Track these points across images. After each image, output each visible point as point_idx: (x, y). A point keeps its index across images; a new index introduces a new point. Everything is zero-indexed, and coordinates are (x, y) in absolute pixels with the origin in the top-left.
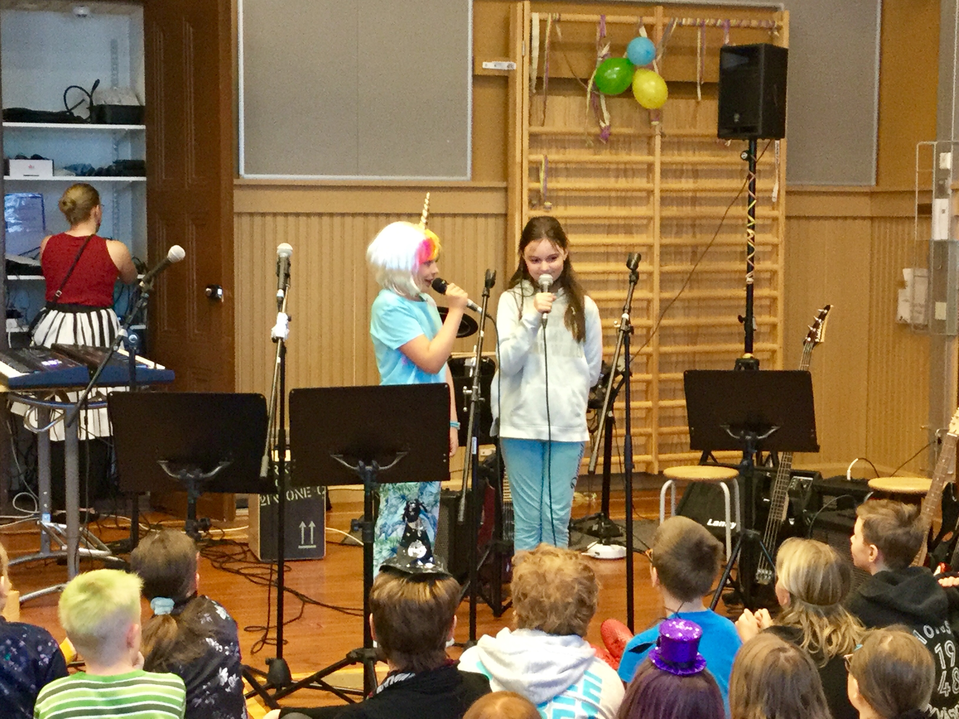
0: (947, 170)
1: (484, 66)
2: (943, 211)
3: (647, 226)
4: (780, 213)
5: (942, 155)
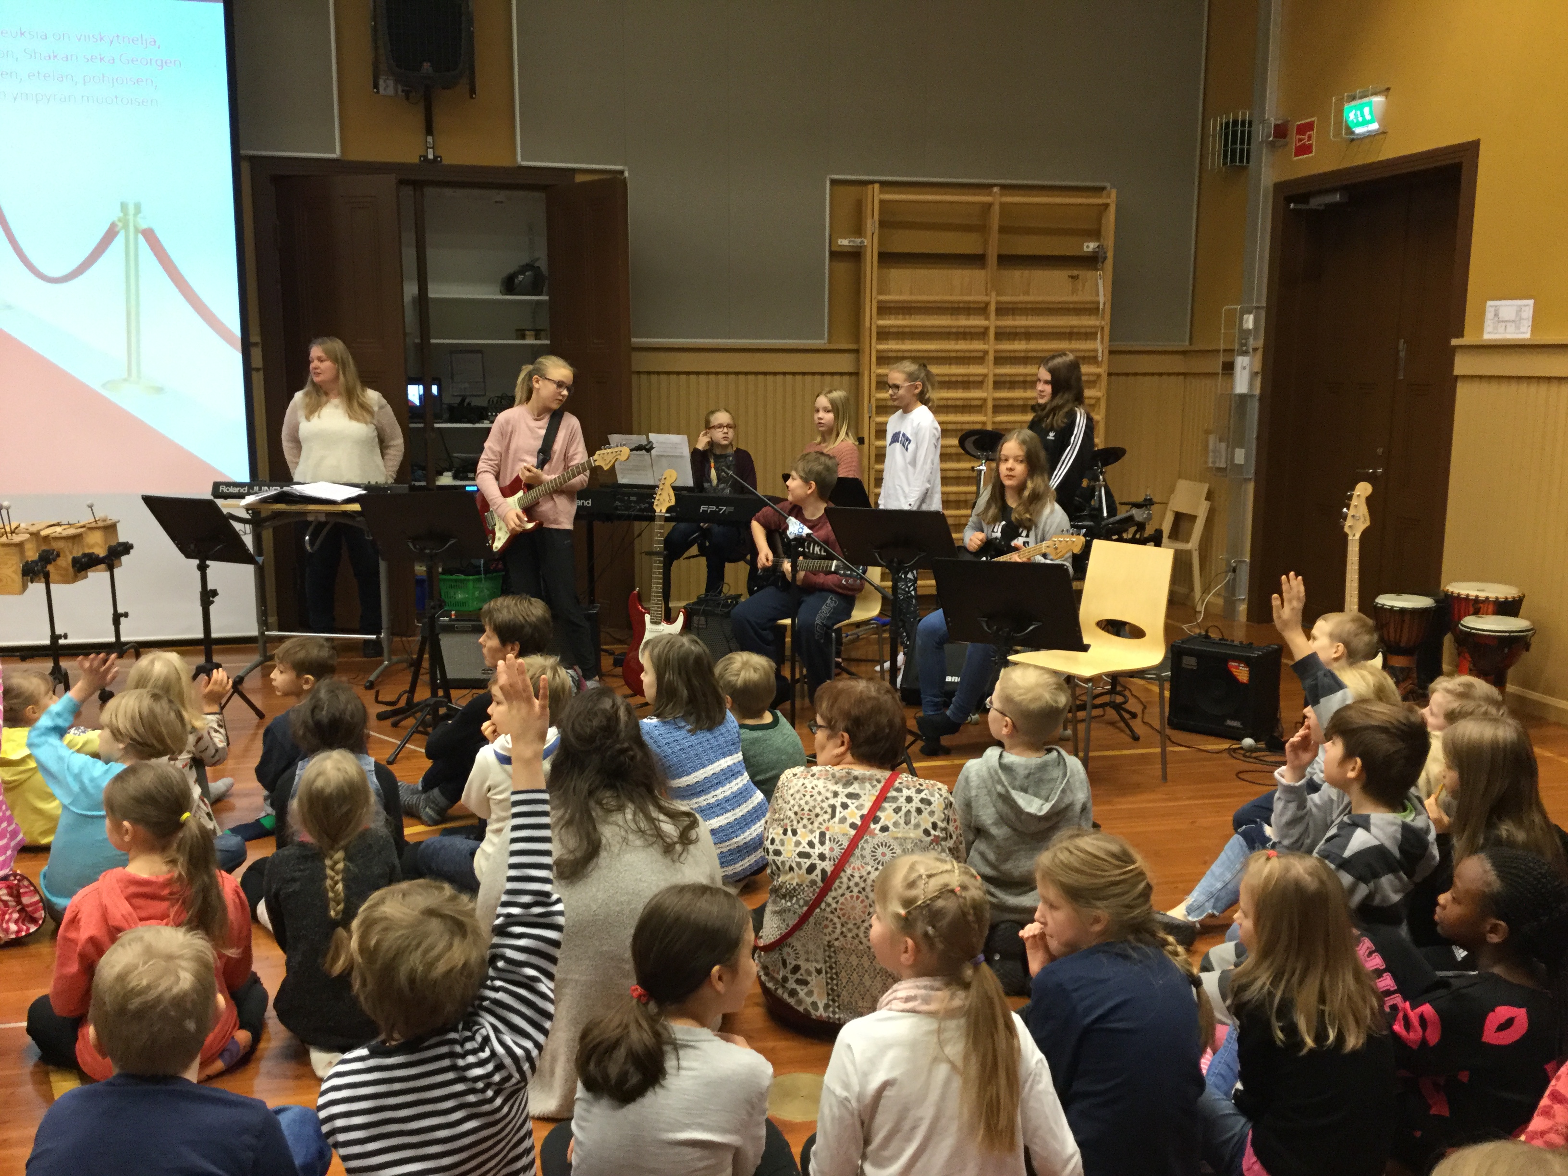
0: (1249, 331)
1: (839, 243)
2: (1244, 368)
3: (982, 382)
4: (1102, 370)
5: (1245, 316)
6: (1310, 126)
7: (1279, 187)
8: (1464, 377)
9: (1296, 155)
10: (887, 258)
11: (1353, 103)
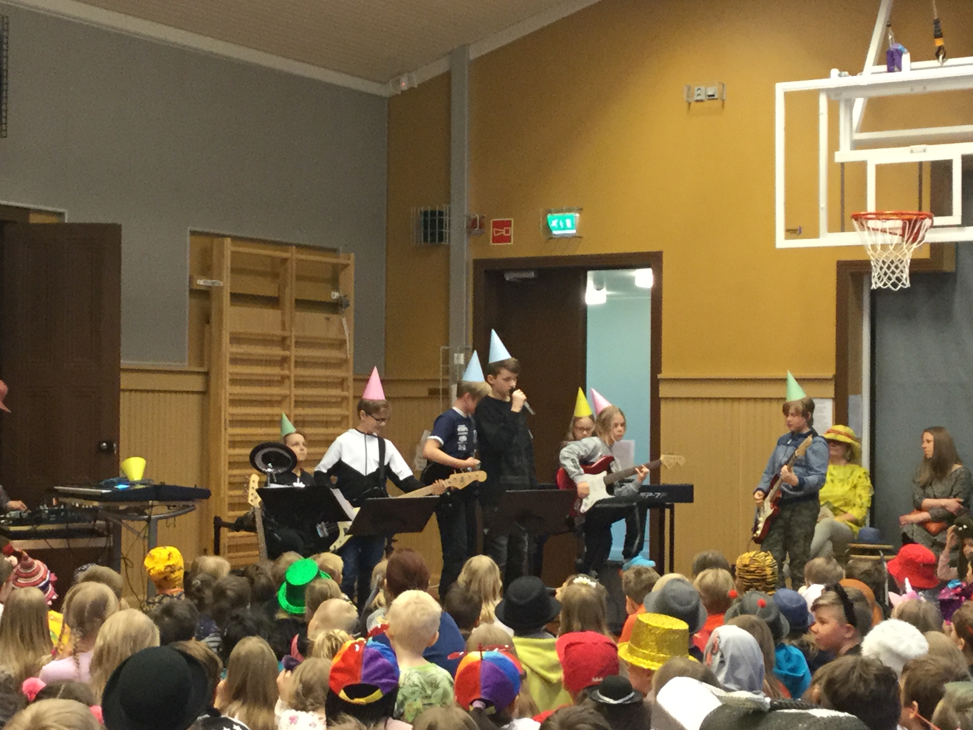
0: (461, 365)
1: (198, 283)
4: (349, 393)
5: (456, 355)
6: (508, 224)
7: (477, 263)
8: (666, 399)
9: (493, 242)
10: (236, 298)
11: (556, 215)
